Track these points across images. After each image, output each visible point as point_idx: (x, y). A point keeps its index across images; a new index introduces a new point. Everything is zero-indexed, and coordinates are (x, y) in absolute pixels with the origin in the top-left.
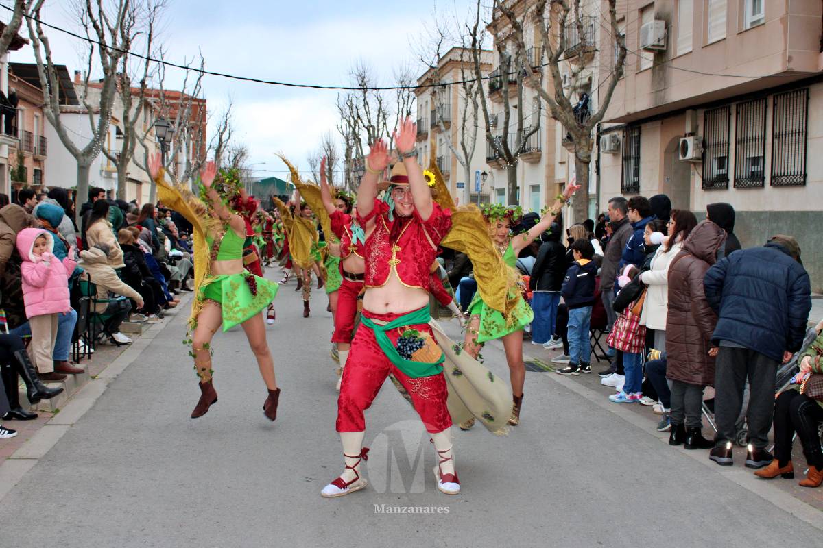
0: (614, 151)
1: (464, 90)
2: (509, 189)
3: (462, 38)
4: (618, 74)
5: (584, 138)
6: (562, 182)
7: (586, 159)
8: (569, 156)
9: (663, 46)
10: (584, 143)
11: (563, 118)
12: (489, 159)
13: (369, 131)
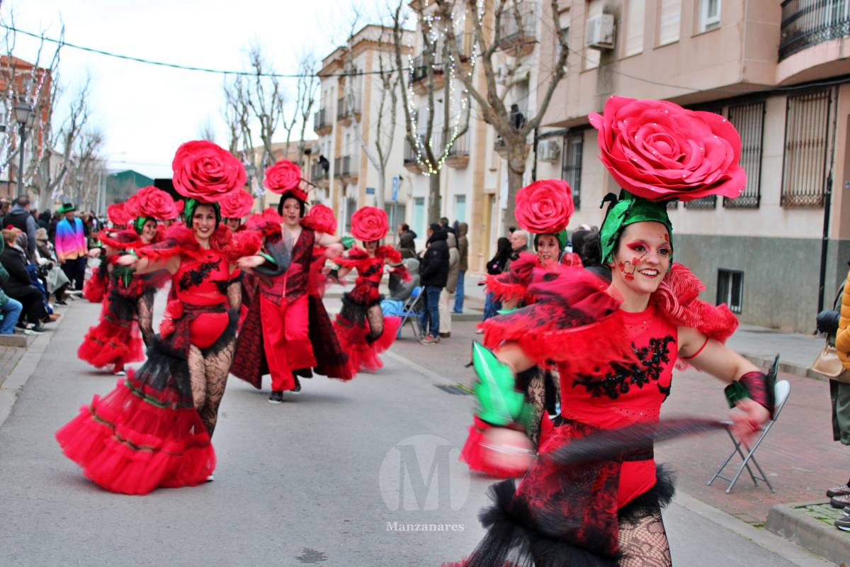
0: (553, 159)
1: (381, 81)
2: (430, 199)
3: (381, 19)
4: (560, 75)
5: (518, 145)
6: (492, 192)
7: (520, 170)
8: (501, 163)
9: (610, 44)
10: (518, 150)
11: (496, 122)
12: (406, 162)
13: (262, 121)
